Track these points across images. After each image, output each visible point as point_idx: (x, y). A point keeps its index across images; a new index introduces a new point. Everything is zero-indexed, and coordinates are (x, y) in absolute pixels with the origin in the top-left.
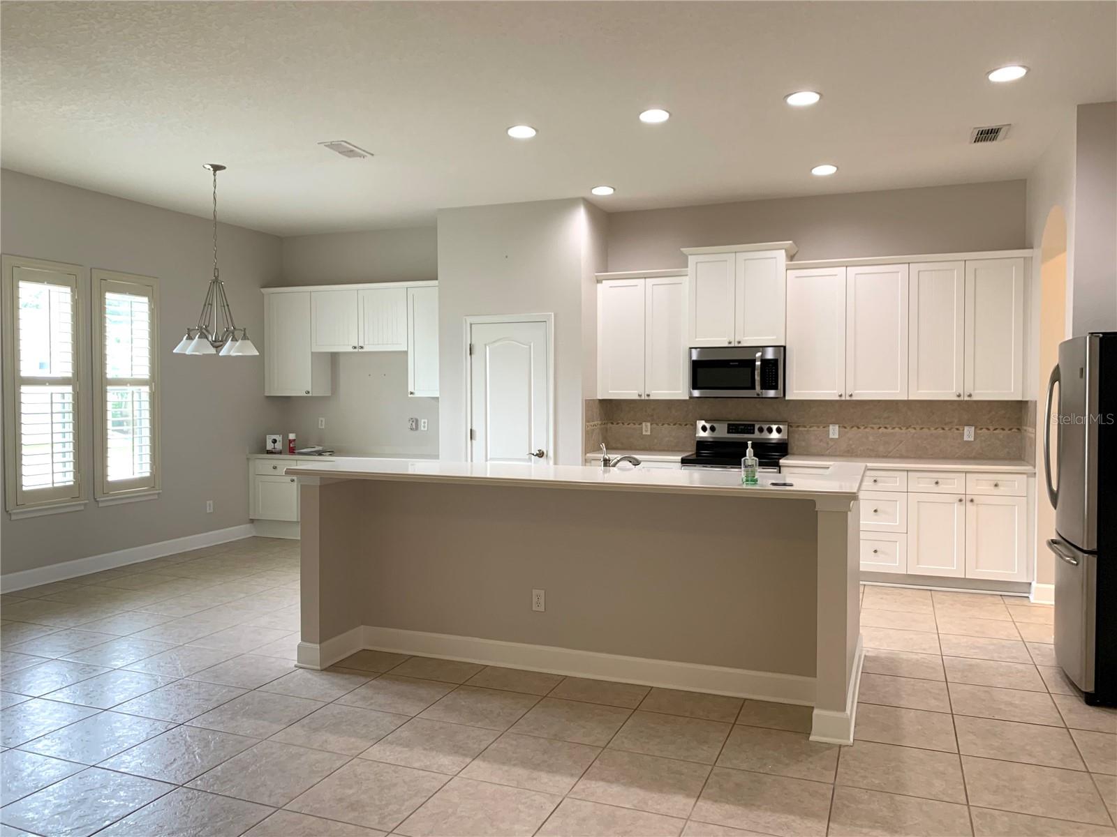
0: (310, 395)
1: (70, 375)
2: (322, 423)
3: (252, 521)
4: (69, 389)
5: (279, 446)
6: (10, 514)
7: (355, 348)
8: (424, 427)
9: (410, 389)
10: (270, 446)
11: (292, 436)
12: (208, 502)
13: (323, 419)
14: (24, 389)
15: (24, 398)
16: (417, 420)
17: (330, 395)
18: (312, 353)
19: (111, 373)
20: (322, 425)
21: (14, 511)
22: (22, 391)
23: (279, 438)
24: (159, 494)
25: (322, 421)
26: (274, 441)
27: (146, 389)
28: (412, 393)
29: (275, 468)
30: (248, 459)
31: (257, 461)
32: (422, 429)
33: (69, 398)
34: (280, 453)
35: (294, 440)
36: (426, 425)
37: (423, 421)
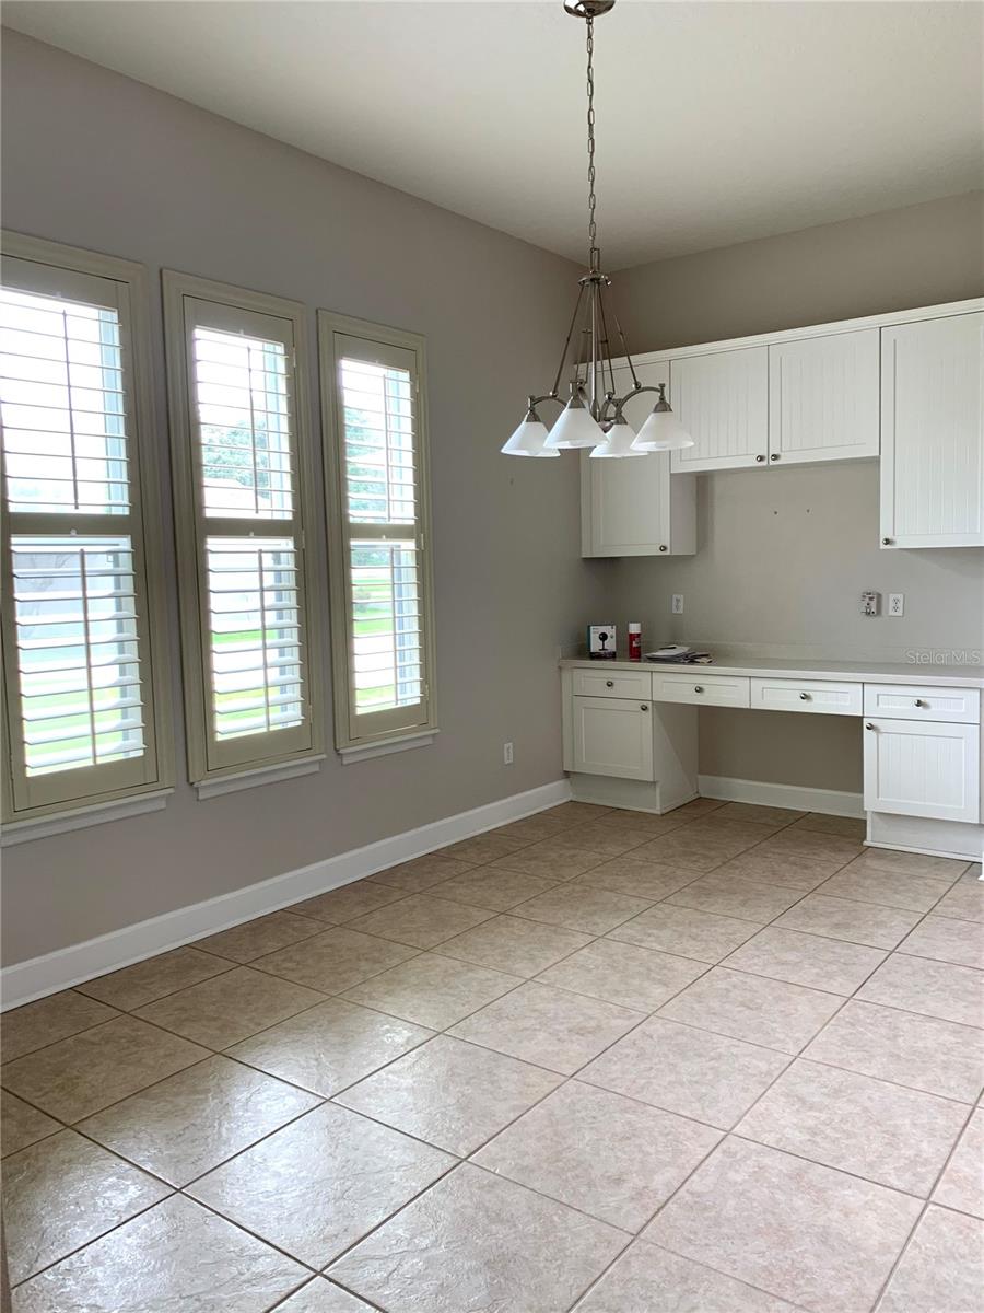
0: (668, 553)
1: (289, 516)
2: (679, 604)
3: (567, 774)
4: (287, 544)
5: (610, 645)
6: (197, 789)
7: (761, 458)
8: (896, 609)
9: (885, 533)
10: (596, 645)
11: (634, 628)
12: (506, 746)
13: (681, 597)
14: (213, 543)
15: (213, 562)
16: (879, 596)
17: (694, 553)
18: (671, 474)
19: (356, 515)
20: (677, 608)
21: (204, 783)
22: (209, 547)
23: (610, 631)
24: (433, 736)
25: (678, 600)
26: (604, 637)
27: (409, 545)
28: (888, 542)
29: (610, 684)
30: (560, 668)
31: (576, 672)
32: (892, 613)
33: (288, 562)
34: (613, 656)
35: (639, 635)
36: (900, 605)
37: (892, 597)
